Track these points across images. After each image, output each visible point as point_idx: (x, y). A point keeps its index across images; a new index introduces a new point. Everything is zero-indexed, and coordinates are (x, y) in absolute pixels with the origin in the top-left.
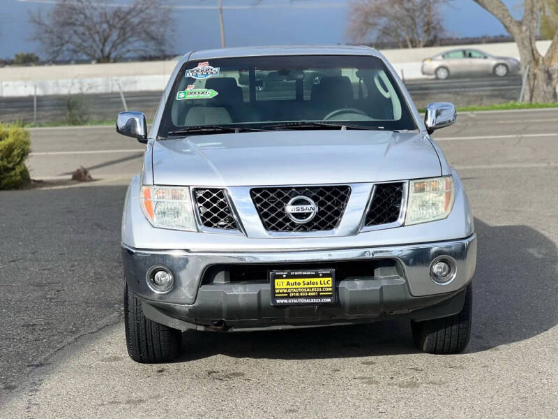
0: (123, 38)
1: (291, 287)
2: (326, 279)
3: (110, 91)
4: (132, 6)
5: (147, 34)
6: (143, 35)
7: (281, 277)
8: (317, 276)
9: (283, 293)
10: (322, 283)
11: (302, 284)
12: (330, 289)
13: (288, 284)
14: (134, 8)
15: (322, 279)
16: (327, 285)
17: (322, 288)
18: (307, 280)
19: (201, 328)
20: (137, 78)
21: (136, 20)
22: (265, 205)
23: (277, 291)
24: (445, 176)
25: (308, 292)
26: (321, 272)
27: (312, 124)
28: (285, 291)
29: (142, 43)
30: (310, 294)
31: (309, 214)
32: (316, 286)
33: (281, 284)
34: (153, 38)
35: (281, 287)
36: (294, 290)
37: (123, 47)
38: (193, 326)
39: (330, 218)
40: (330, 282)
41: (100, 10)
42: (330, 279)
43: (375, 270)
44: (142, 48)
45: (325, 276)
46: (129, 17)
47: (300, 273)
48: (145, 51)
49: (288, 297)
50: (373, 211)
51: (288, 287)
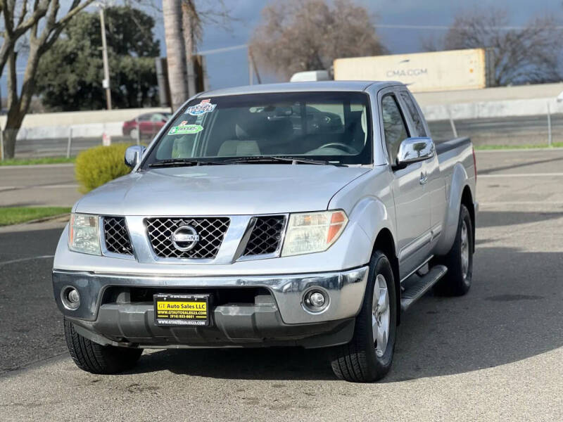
0: (515, 62)
1: (171, 309)
2: (201, 304)
3: (476, 116)
4: (525, 28)
5: (539, 55)
6: (536, 59)
7: (162, 299)
8: (192, 300)
9: (164, 314)
10: (198, 307)
11: (180, 306)
12: (205, 313)
13: (169, 306)
14: (527, 31)
15: (198, 304)
16: (202, 310)
17: (198, 312)
18: (185, 304)
19: (115, 344)
20: (504, 102)
21: (527, 43)
22: (156, 233)
23: (159, 312)
24: (331, 210)
25: (186, 315)
26: (197, 296)
27: (269, 158)
28: (166, 312)
29: (535, 66)
30: (187, 317)
31: (191, 242)
32: (192, 309)
33: (163, 306)
34: (546, 61)
35: (163, 309)
36: (174, 313)
37: (515, 70)
38: (110, 342)
39: (210, 247)
40: (205, 307)
41: (493, 34)
42: (205, 303)
43: (256, 298)
44: (534, 71)
45: (199, 300)
46: (521, 39)
47: (178, 296)
48: (537, 74)
49: (169, 318)
50: (252, 242)
51: (169, 309)
